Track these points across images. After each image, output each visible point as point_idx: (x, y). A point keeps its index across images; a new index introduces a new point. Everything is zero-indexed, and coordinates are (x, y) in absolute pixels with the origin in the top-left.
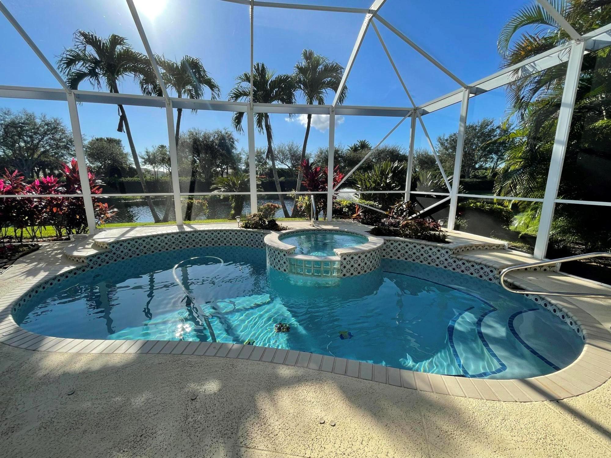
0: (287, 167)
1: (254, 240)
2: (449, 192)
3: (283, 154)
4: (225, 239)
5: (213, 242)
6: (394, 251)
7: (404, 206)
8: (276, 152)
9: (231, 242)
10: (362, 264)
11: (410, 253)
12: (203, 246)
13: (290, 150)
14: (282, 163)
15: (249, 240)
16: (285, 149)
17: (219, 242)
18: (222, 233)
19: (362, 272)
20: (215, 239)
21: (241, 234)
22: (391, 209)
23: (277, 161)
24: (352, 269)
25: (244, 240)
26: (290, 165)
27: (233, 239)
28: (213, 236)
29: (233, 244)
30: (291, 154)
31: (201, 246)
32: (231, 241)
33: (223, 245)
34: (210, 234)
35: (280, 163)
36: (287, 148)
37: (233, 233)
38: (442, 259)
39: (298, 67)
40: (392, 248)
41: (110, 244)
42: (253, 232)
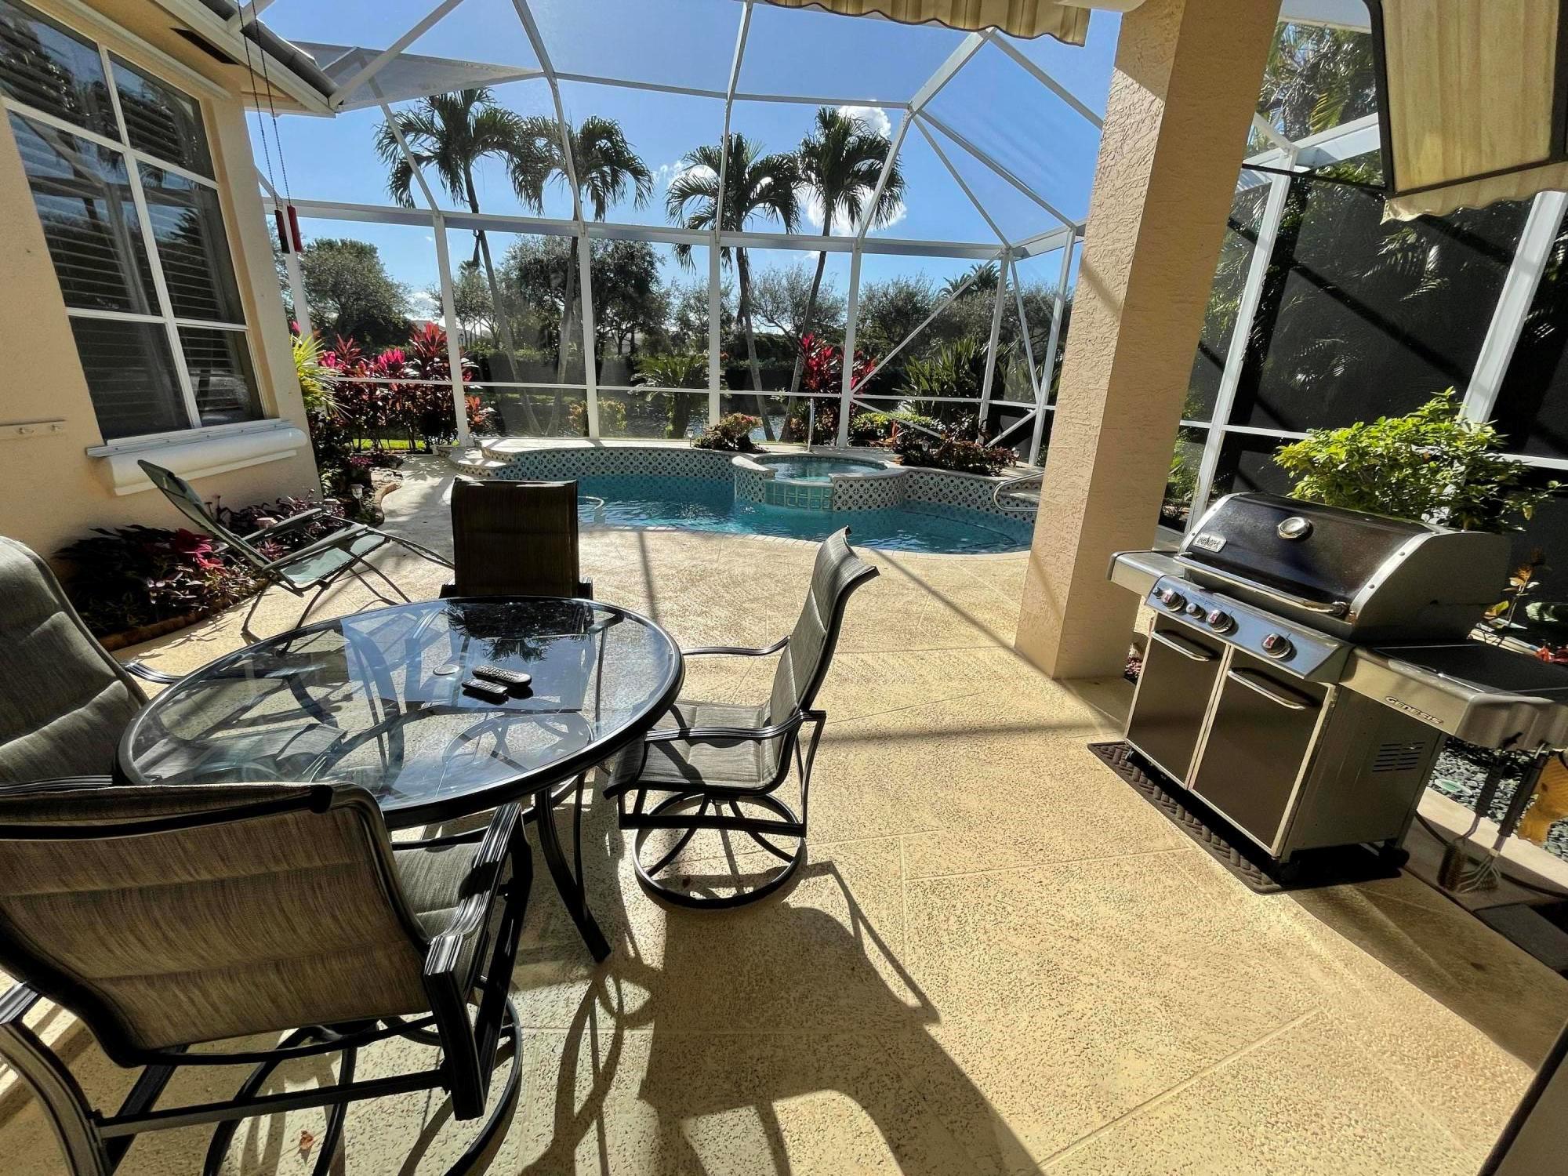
0: (781, 333)
1: (715, 468)
2: (1035, 402)
3: (774, 299)
4: (669, 464)
5: (651, 469)
6: (925, 488)
8: (757, 293)
9: (678, 470)
10: (865, 496)
11: (945, 490)
13: (792, 289)
14: (771, 320)
15: (707, 467)
16: (779, 283)
17: (660, 469)
18: (664, 455)
19: (865, 507)
20: (654, 464)
21: (695, 457)
23: (759, 316)
24: (850, 501)
25: (699, 466)
26: (789, 327)
27: (681, 465)
28: (650, 458)
29: (681, 474)
30: (792, 298)
31: (632, 472)
32: (678, 468)
33: (666, 473)
34: (646, 454)
35: (766, 323)
36: (784, 282)
38: (985, 498)
39: (806, 144)
40: (921, 484)
41: (515, 455)
42: (714, 454)
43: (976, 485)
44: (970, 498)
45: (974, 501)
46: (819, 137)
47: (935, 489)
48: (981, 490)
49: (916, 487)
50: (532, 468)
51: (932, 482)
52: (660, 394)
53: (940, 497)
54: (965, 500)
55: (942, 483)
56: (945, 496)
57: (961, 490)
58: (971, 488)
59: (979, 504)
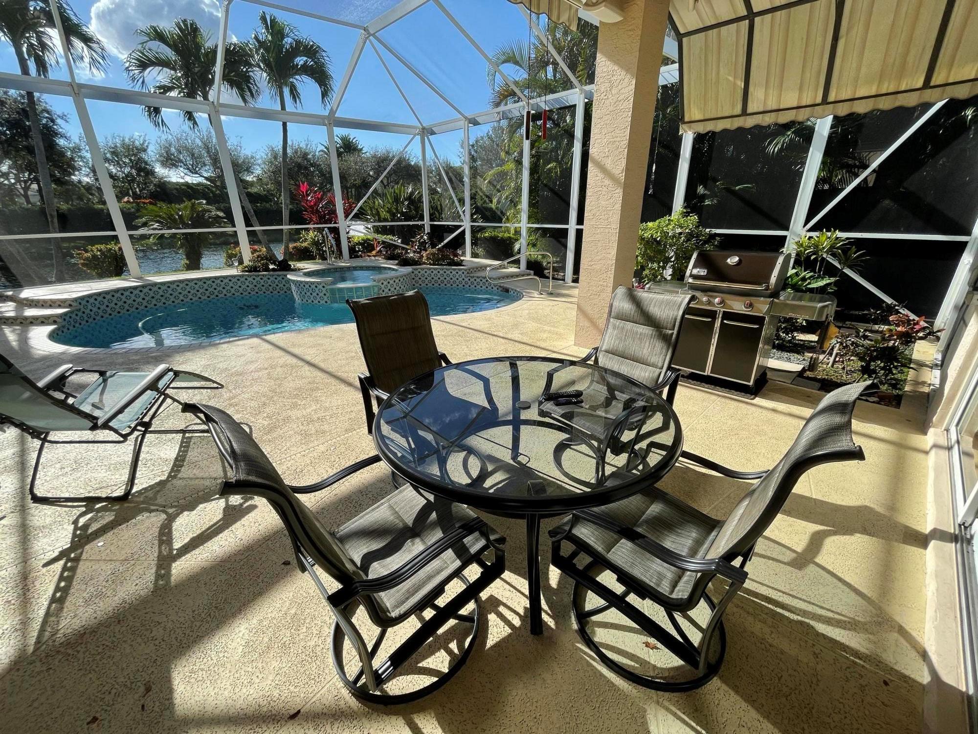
1: (267, 286)
2: (463, 221)
4: (224, 288)
5: (208, 294)
6: (422, 279)
7: (425, 237)
11: (435, 278)
12: (194, 299)
15: (258, 286)
17: (216, 293)
18: (218, 282)
20: (210, 290)
21: (246, 279)
22: (413, 242)
27: (235, 287)
29: (236, 294)
31: (191, 299)
32: (233, 290)
33: (222, 295)
34: (202, 283)
37: (233, 280)
38: (460, 279)
39: (256, 38)
40: (420, 276)
41: (75, 300)
42: (263, 275)
43: (454, 272)
44: (452, 281)
45: (454, 282)
46: (264, 35)
47: (429, 278)
48: (457, 275)
49: (417, 279)
50: (95, 309)
51: (426, 274)
52: (162, 236)
53: (433, 283)
54: (449, 282)
55: (432, 274)
56: (436, 282)
57: (445, 276)
58: (451, 275)
59: (458, 283)
